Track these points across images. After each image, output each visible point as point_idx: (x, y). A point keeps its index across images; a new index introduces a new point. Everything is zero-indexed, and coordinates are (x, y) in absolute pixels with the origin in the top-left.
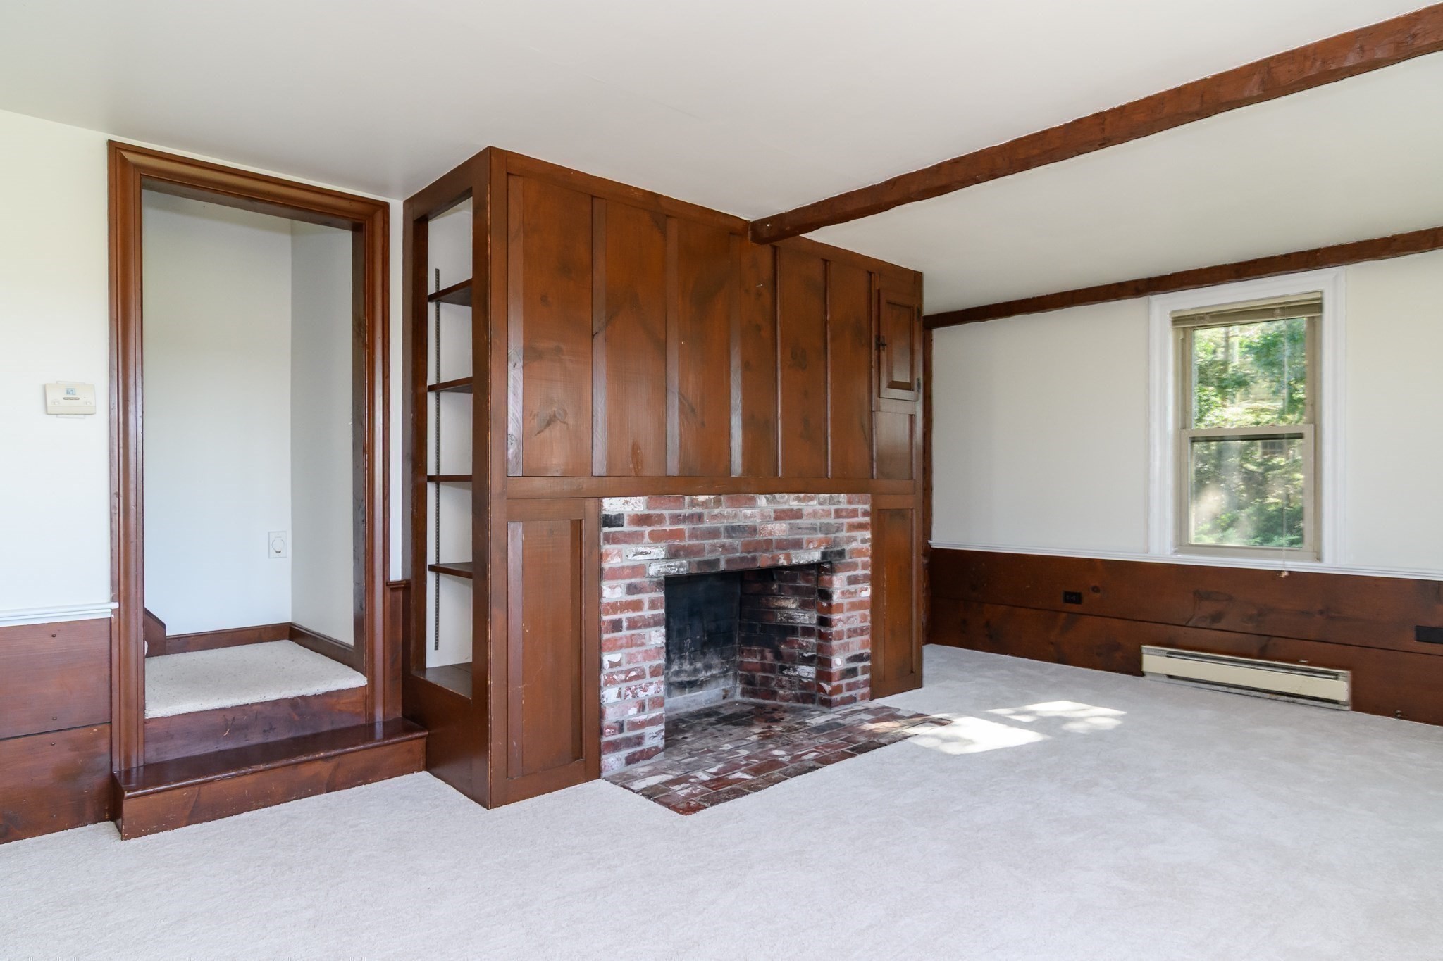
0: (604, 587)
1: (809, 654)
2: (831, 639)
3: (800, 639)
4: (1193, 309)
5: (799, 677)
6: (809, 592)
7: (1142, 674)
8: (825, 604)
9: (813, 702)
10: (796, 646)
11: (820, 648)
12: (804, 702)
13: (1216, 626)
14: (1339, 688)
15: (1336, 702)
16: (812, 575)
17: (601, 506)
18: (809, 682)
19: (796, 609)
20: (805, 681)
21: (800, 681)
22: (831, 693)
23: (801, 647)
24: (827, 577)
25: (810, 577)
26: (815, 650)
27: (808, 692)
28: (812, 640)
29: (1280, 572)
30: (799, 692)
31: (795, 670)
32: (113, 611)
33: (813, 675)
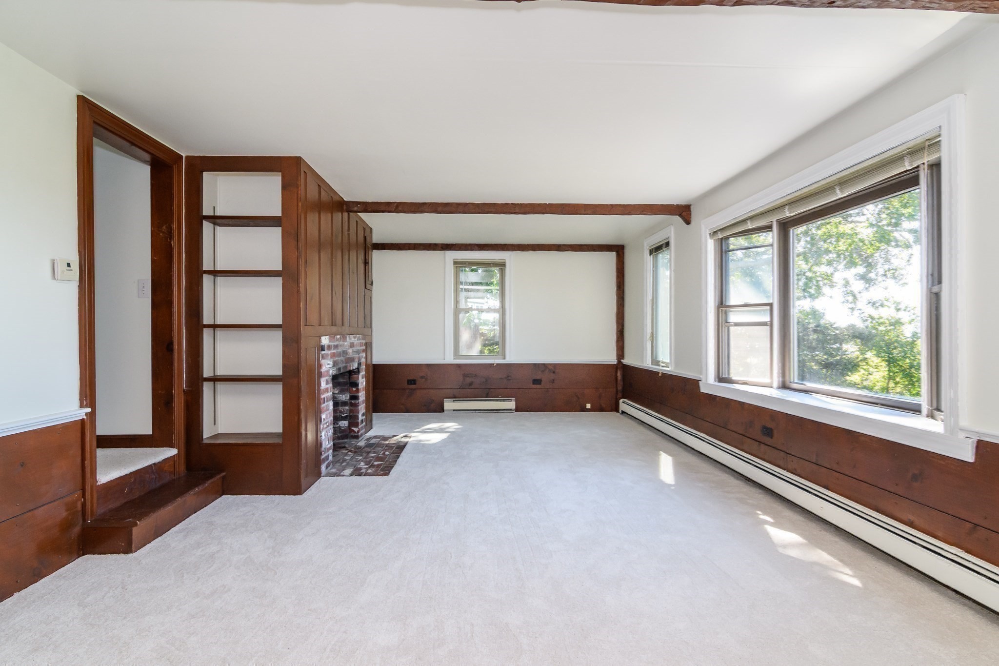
0: (322, 381)
1: (345, 415)
2: (358, 406)
3: (340, 408)
4: (462, 259)
5: (340, 427)
6: (344, 384)
7: (443, 411)
8: (354, 389)
9: (347, 438)
10: (338, 412)
11: (351, 411)
12: (343, 439)
13: (470, 387)
14: (511, 404)
15: (511, 410)
16: (347, 375)
17: (320, 341)
18: (345, 429)
19: (338, 393)
20: (343, 428)
21: (340, 429)
22: (358, 432)
23: (341, 412)
24: (356, 376)
25: (346, 377)
26: (348, 412)
27: (344, 434)
28: (347, 408)
29: (493, 364)
30: (339, 435)
31: (337, 424)
32: (86, 414)
33: (346, 425)
